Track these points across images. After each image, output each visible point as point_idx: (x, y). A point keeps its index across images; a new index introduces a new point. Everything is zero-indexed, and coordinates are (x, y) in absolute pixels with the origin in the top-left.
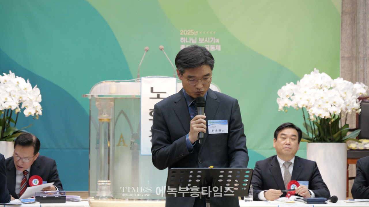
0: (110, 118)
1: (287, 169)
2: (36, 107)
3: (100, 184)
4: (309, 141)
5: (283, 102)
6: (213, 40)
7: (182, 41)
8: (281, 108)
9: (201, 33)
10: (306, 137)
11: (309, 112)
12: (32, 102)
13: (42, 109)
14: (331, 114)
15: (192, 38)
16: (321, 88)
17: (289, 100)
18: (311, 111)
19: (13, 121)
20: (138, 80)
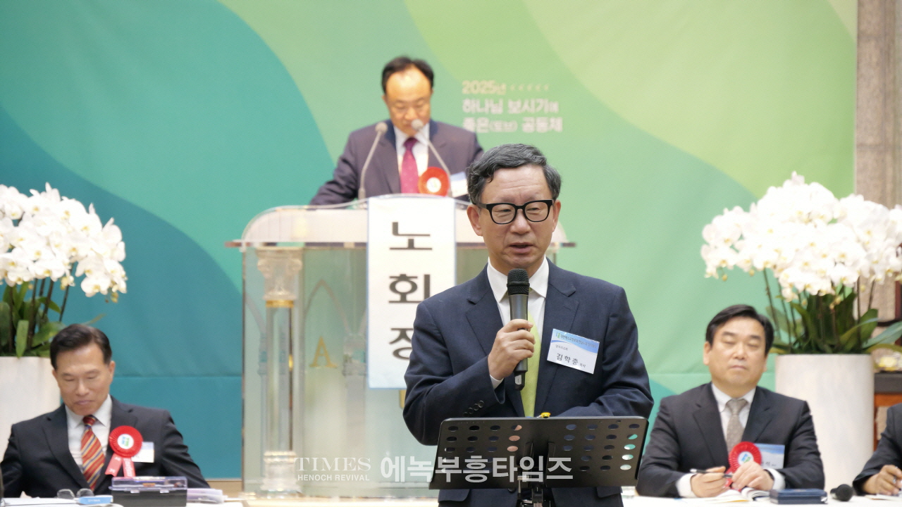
0: (294, 297)
2: (112, 272)
3: (269, 460)
4: (781, 351)
5: (716, 256)
6: (544, 106)
7: (467, 107)
8: (711, 270)
9: (512, 88)
10: (779, 342)
11: (780, 281)
12: (102, 261)
13: (126, 279)
14: (836, 285)
15: (492, 102)
16: (810, 221)
17: (732, 250)
18: (785, 279)
19: (55, 308)
20: (361, 204)
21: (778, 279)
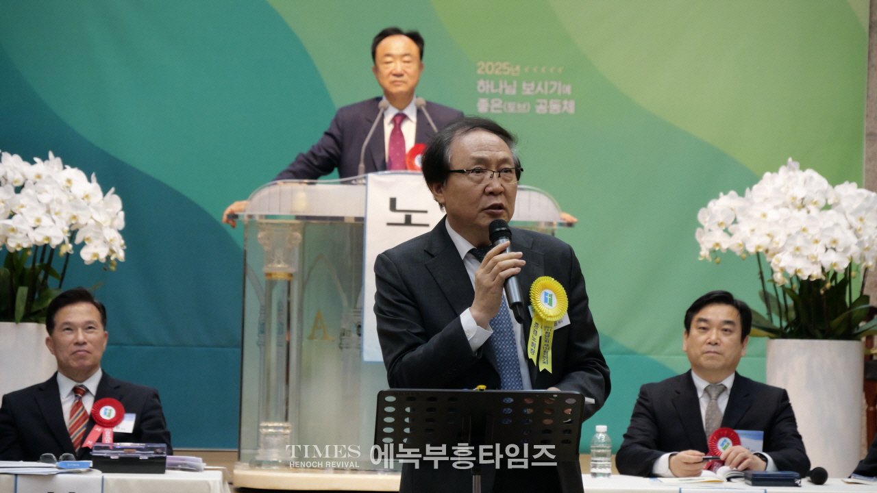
0: (293, 270)
1: (713, 401)
2: (111, 240)
3: (264, 430)
4: (772, 335)
5: (710, 239)
6: (557, 88)
7: (481, 88)
8: (704, 252)
9: (526, 70)
10: (764, 324)
11: (772, 265)
12: (101, 229)
13: (125, 247)
14: (826, 270)
15: (506, 83)
16: (804, 206)
17: (725, 234)
18: (776, 263)
19: (55, 275)
20: (361, 179)
21: (770, 263)
